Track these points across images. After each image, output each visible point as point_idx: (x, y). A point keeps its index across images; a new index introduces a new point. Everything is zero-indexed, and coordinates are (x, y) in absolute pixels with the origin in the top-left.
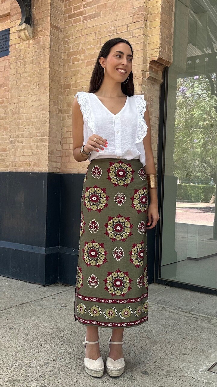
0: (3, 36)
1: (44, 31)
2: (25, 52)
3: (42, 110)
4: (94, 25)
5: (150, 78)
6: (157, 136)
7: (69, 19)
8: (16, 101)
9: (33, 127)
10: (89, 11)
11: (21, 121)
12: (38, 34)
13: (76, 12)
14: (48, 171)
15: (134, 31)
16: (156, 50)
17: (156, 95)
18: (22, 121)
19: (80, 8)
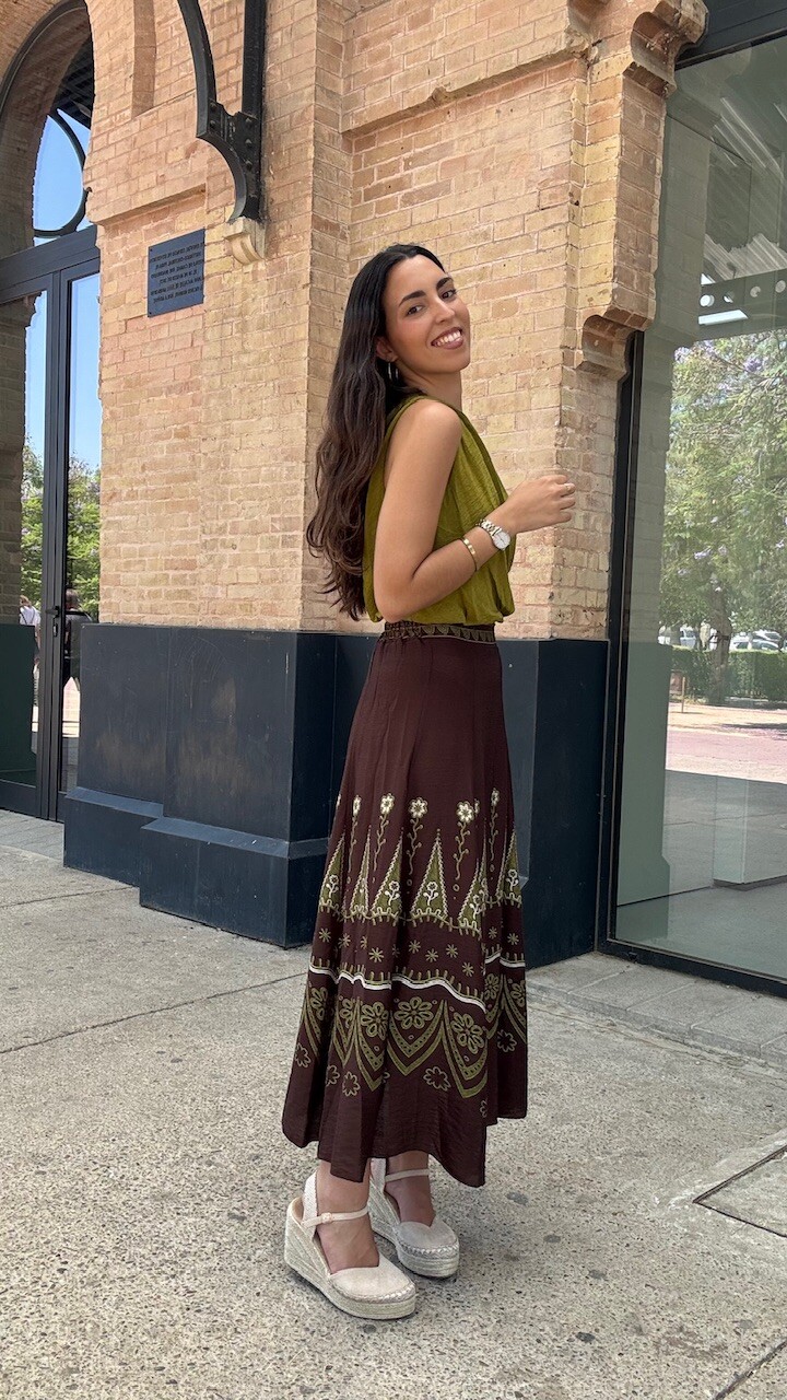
0: (188, 250)
2: (245, 297)
3: (286, 459)
4: (433, 218)
5: (585, 367)
6: (609, 531)
7: (365, 201)
8: (218, 431)
10: (420, 178)
11: (231, 487)
12: (282, 244)
13: (383, 180)
14: (301, 626)
15: (543, 235)
17: (605, 414)
19: (396, 170)
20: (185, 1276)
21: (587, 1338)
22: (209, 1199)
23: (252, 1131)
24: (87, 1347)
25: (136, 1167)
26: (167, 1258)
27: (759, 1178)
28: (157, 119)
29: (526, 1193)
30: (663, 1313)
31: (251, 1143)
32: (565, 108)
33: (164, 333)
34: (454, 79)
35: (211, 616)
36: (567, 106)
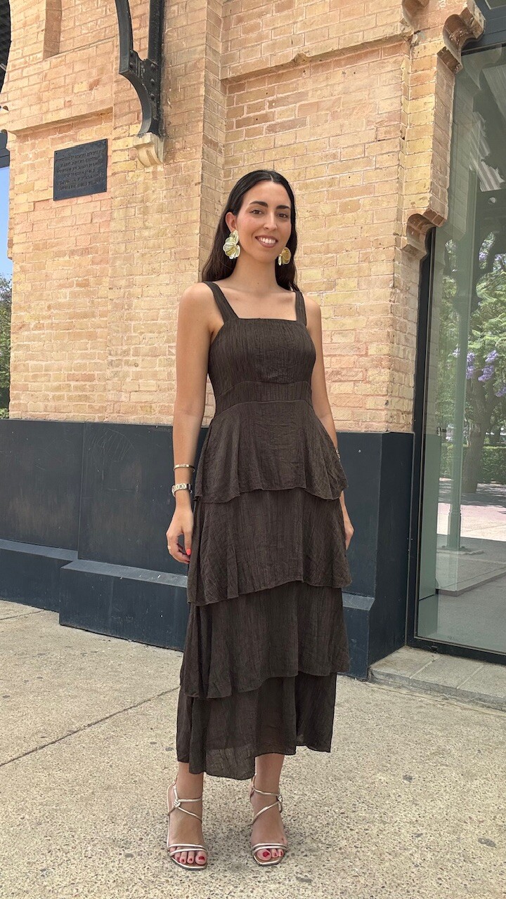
0: (89, 154)
1: (189, 149)
2: (146, 189)
4: (292, 142)
5: (407, 248)
6: (414, 360)
7: (237, 128)
8: (123, 283)
9: (162, 335)
10: (281, 114)
11: (133, 323)
12: (178, 155)
13: (252, 115)
15: (379, 158)
16: (422, 196)
17: (413, 281)
18: (137, 322)
19: (261, 108)
28: (64, 61)
32: (397, 74)
33: (67, 212)
34: (312, 48)
35: (115, 415)
36: (398, 72)
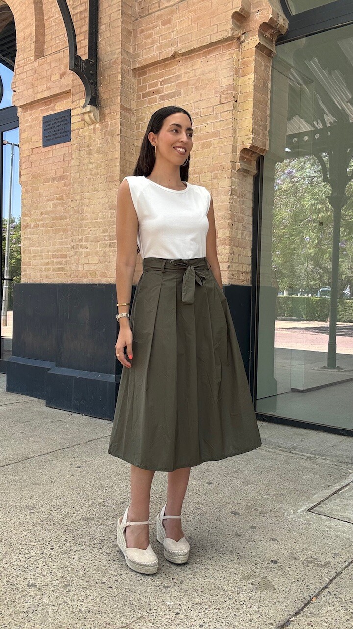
0: (61, 118)
1: (113, 113)
2: (90, 139)
3: (110, 209)
5: (241, 170)
6: (251, 239)
7: (143, 98)
8: (78, 197)
9: (100, 229)
10: (167, 89)
11: (84, 222)
12: (107, 116)
13: (151, 90)
15: (223, 113)
16: (248, 137)
17: (248, 190)
18: (87, 221)
19: (155, 85)
20: (105, 548)
21: (275, 562)
22: (107, 519)
23: (119, 493)
24: (71, 577)
25: (73, 509)
26: (95, 542)
27: (331, 501)
28: (46, 61)
29: (238, 511)
30: (303, 552)
31: (119, 497)
32: (231, 61)
33: (50, 155)
34: (182, 48)
35: (76, 278)
36: (232, 60)
